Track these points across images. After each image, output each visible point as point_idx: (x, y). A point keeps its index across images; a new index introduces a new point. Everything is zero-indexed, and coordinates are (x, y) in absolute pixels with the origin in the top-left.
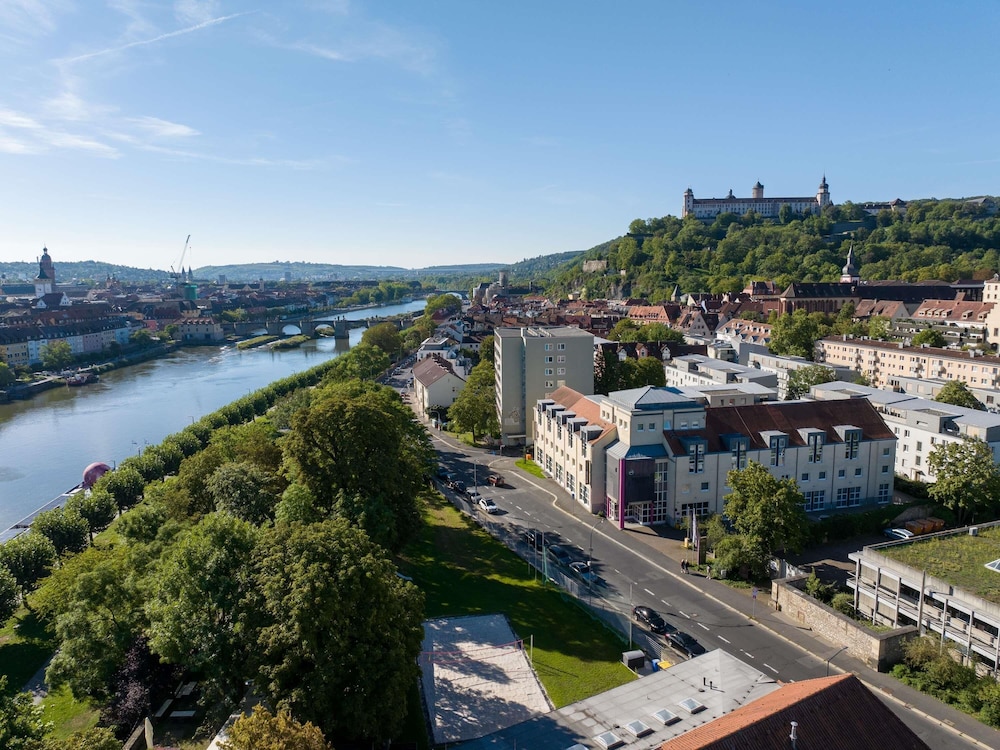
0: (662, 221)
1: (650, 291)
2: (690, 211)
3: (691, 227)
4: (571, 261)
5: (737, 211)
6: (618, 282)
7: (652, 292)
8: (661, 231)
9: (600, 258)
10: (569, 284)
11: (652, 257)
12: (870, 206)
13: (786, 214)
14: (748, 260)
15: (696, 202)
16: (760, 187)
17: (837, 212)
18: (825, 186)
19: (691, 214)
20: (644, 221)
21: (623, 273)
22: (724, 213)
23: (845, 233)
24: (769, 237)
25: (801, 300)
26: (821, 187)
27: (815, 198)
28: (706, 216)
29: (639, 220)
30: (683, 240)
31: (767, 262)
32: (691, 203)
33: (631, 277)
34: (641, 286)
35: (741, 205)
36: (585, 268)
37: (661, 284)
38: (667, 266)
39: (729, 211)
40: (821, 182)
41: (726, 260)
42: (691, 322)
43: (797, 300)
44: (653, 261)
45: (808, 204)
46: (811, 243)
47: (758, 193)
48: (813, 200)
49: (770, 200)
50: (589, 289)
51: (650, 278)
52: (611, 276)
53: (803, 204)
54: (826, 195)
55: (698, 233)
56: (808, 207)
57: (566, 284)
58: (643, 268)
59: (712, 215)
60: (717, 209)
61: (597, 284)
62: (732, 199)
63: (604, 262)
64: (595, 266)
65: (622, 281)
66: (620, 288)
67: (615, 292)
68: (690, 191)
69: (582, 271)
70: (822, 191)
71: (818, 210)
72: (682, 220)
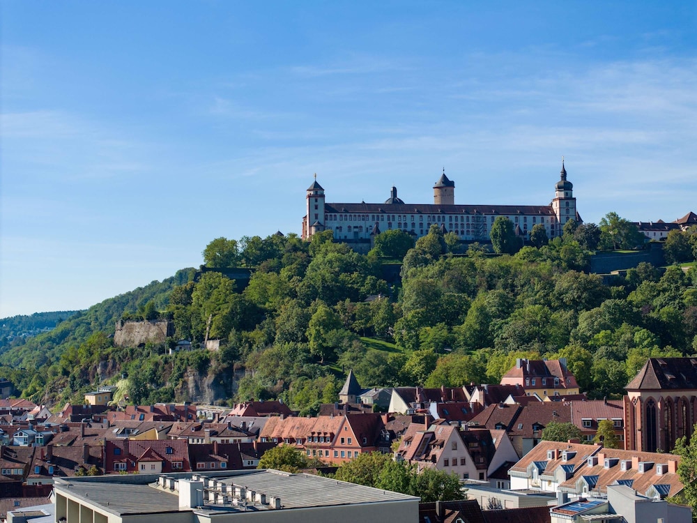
0: (269, 242)
1: (279, 385)
2: (320, 227)
3: (330, 256)
4: (55, 331)
5: (409, 228)
6: (203, 365)
7: (286, 386)
8: (272, 262)
9: (153, 317)
10: (85, 372)
11: (273, 313)
12: (645, 226)
13: (504, 236)
14: (471, 319)
15: (330, 208)
16: (447, 185)
17: (593, 235)
18: (566, 186)
19: (325, 233)
20: (234, 243)
21: (213, 346)
22: (386, 232)
23: (616, 273)
24: (491, 276)
25: (673, 394)
26: (559, 188)
27: (550, 208)
28: (351, 236)
29: (223, 241)
30: (323, 279)
31: (514, 324)
32: (321, 211)
33: (231, 355)
34: (255, 375)
35: (417, 216)
36: (120, 337)
37: (305, 368)
38: (312, 331)
39: (395, 229)
40: (559, 179)
41: (426, 320)
42: (436, 451)
43: (665, 395)
44: (278, 321)
45: (538, 218)
46: (585, 287)
47: (442, 196)
48: (546, 211)
49: (468, 209)
50: (137, 382)
51: (279, 357)
52: (186, 354)
53: (530, 218)
54: (568, 201)
55: (348, 268)
56: (538, 224)
57: (76, 371)
58: (257, 335)
59: (363, 235)
60: (371, 222)
61: (154, 372)
62: (396, 205)
63: (164, 325)
64: (142, 332)
65: (213, 364)
66: (209, 379)
67: (197, 387)
68: (317, 186)
69: (112, 343)
70: (562, 195)
71: (556, 230)
72: (308, 244)
